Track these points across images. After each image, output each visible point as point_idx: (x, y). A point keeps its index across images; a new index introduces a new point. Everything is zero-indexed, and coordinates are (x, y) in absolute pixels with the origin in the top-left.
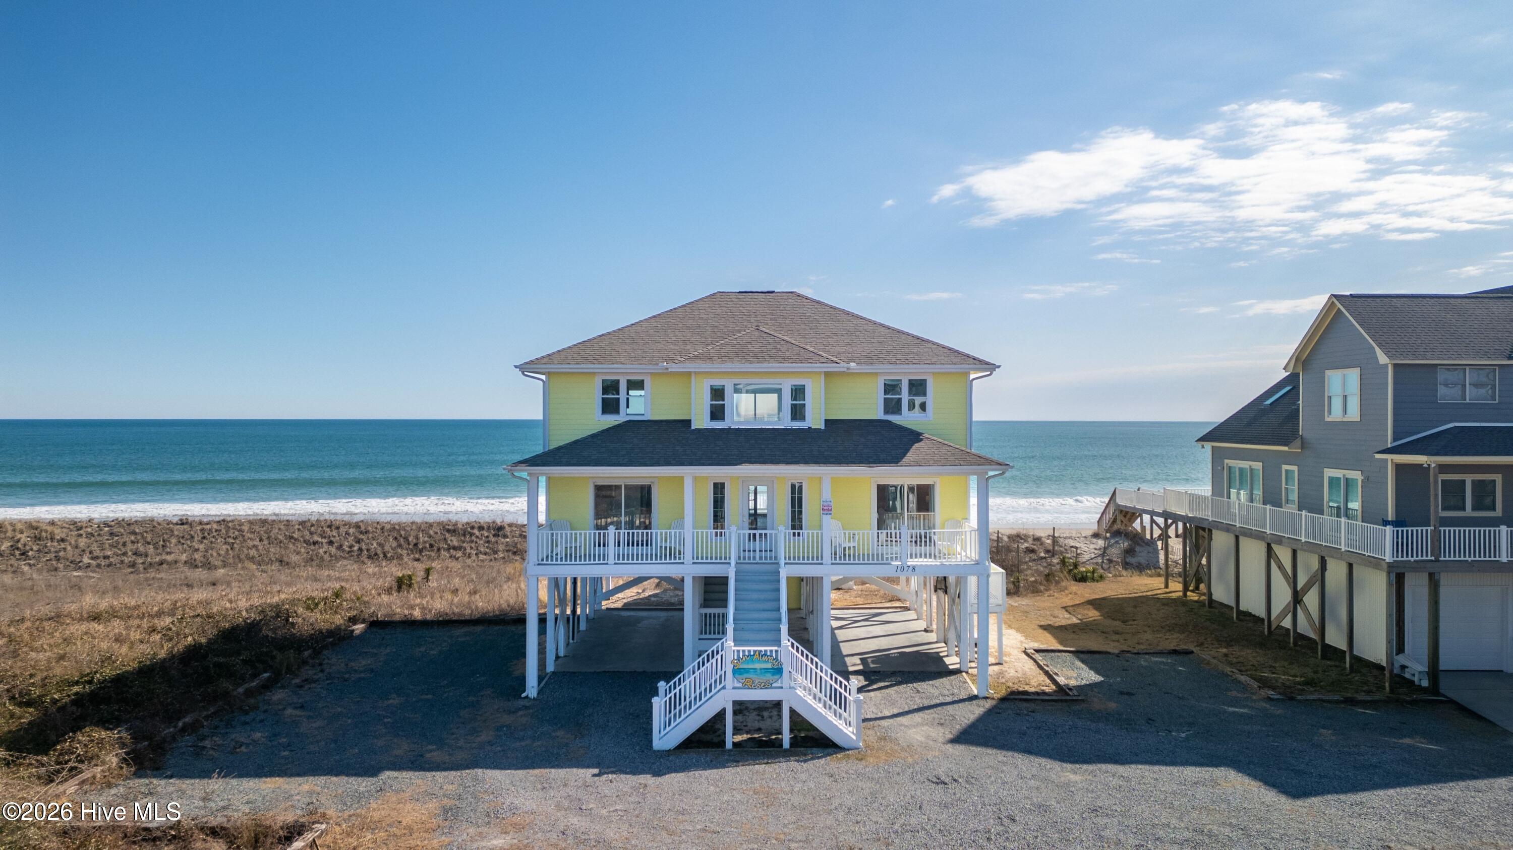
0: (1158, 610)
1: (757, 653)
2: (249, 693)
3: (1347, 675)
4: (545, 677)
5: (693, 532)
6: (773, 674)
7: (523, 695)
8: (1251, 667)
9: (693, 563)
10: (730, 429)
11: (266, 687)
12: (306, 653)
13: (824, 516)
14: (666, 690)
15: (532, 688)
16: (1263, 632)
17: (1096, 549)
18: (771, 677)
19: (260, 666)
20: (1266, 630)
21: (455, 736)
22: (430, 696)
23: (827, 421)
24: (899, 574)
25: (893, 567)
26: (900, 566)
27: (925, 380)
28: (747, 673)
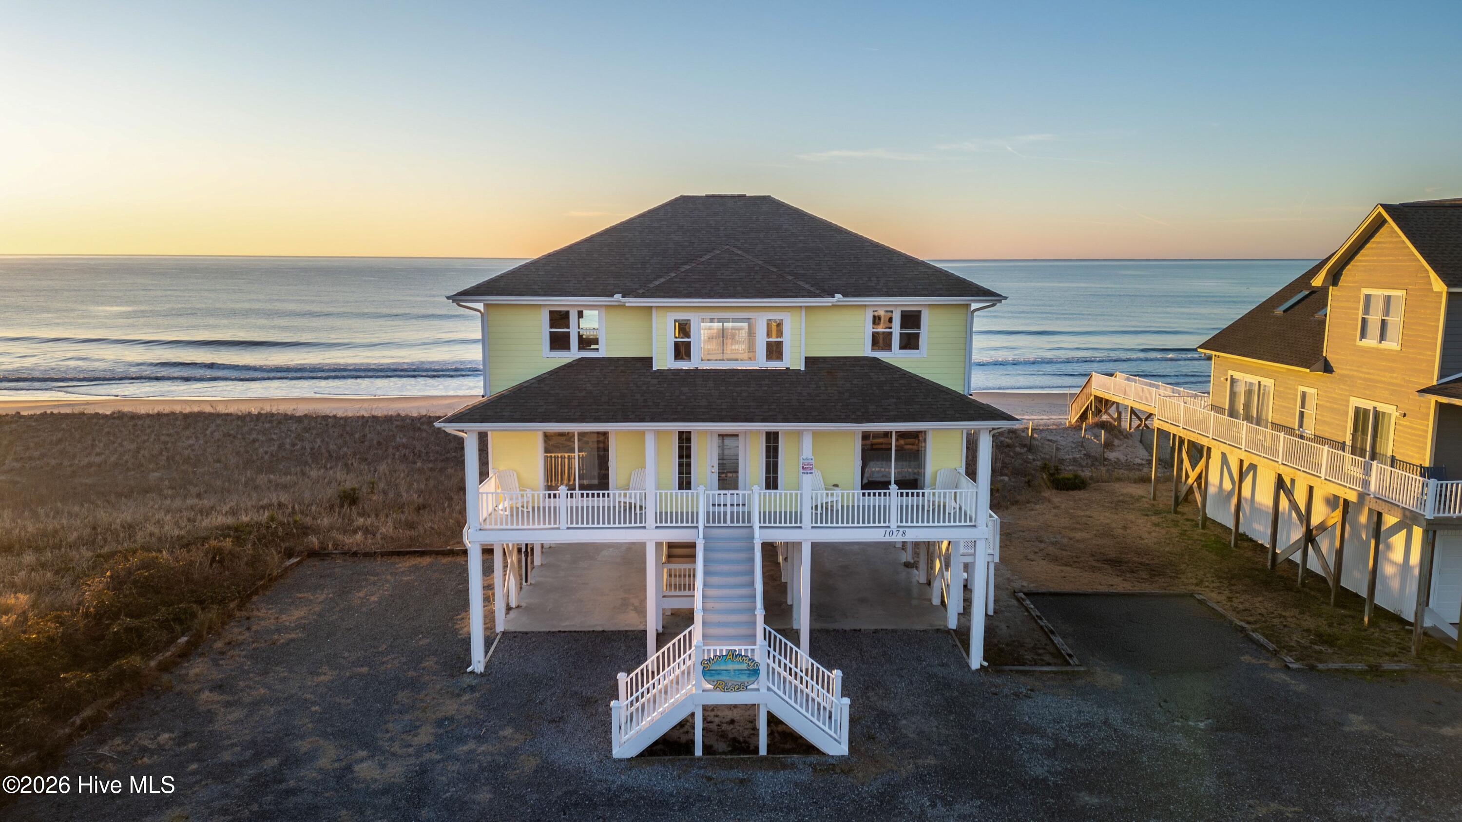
0: (1150, 533)
1: (730, 653)
2: (164, 668)
3: (1365, 630)
4: (494, 639)
5: (656, 494)
6: (749, 676)
7: (469, 669)
8: (1259, 617)
9: (657, 527)
10: (697, 369)
11: (185, 655)
12: (232, 605)
13: (805, 475)
14: (627, 682)
15: (478, 661)
16: (1265, 566)
17: (1073, 442)
18: (747, 679)
19: (178, 628)
20: (1269, 564)
21: (389, 735)
22: (365, 670)
23: (807, 359)
24: (888, 539)
25: (883, 530)
26: (888, 530)
27: (920, 312)
28: (719, 674)
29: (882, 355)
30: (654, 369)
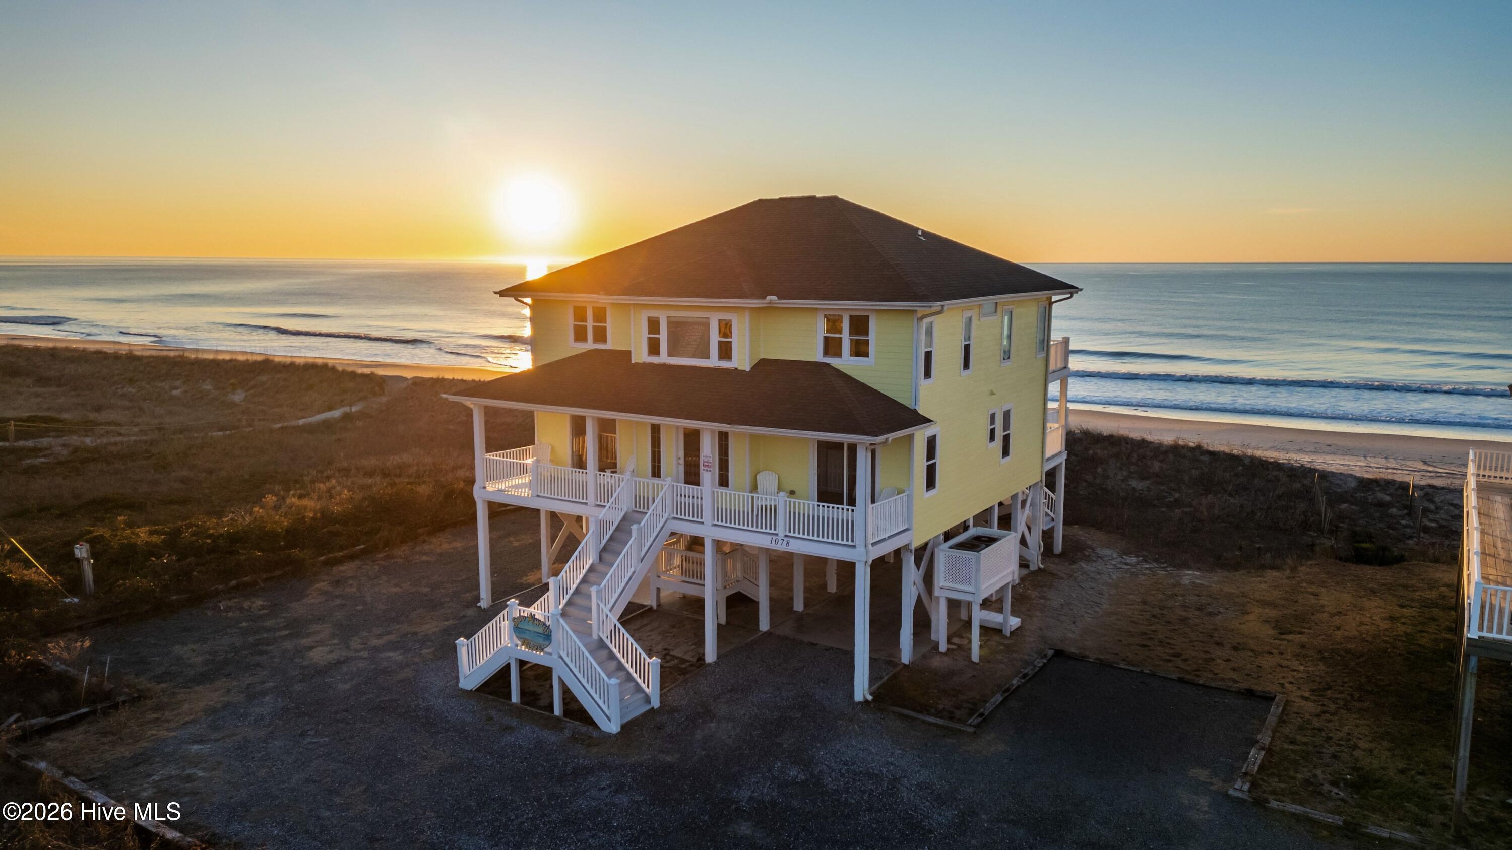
1: (531, 616)
5: (596, 475)
6: (544, 640)
7: (479, 604)
9: (596, 505)
10: (664, 364)
13: (705, 473)
23: (756, 361)
24: (773, 546)
25: (770, 537)
26: (775, 538)
27: (868, 317)
28: (524, 633)
29: (833, 361)
30: (633, 362)
